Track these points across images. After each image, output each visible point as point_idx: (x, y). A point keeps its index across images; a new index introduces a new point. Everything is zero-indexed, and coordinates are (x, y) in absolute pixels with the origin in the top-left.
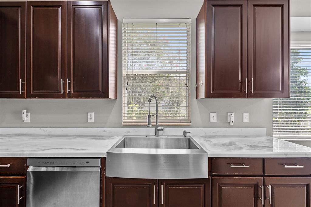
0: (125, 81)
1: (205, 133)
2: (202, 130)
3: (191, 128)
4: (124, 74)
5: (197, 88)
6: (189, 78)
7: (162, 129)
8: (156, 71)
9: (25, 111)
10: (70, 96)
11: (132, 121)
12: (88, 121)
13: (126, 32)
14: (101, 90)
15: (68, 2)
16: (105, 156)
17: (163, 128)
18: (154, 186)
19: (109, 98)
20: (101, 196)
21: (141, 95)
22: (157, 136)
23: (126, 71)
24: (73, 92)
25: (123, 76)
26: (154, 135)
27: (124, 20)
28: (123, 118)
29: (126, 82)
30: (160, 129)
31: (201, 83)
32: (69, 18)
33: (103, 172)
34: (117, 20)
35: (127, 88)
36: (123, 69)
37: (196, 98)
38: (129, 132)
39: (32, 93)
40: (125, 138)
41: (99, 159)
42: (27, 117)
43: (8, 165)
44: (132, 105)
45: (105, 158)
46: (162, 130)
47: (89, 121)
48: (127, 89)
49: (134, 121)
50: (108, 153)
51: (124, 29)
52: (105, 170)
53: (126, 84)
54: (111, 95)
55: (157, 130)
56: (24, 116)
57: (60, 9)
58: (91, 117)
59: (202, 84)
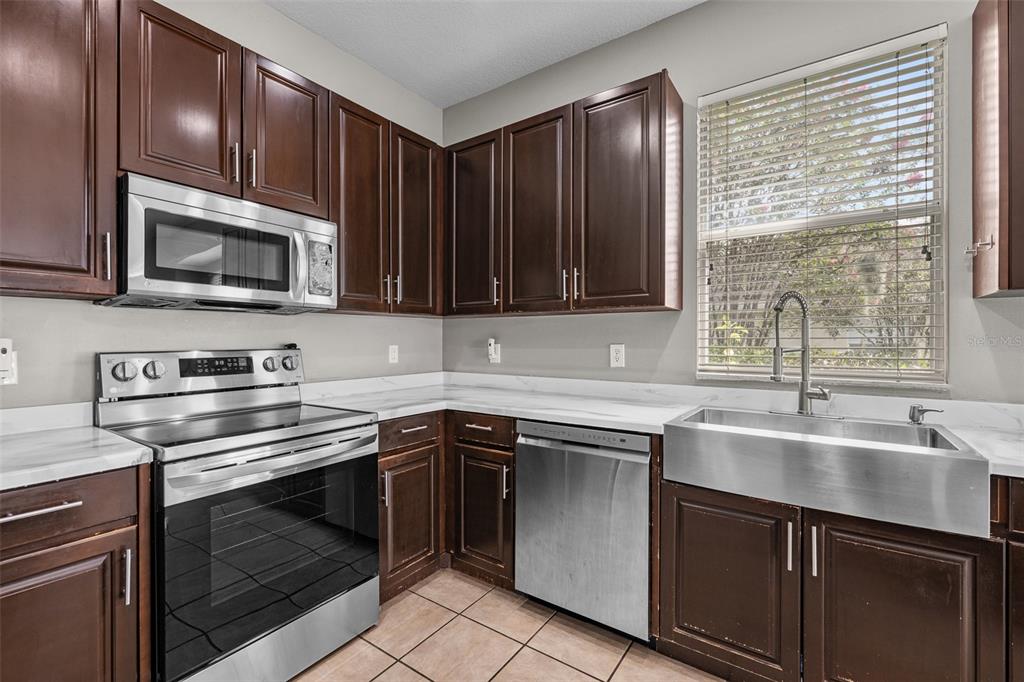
0: (704, 263)
1: (1019, 421)
2: (1005, 410)
3: (950, 399)
4: (701, 244)
5: (975, 259)
6: (939, 227)
7: (824, 394)
8: (805, 221)
9: (492, 341)
10: (580, 306)
11: (725, 368)
12: (612, 366)
13: (705, 129)
14: (645, 289)
15: (576, 106)
16: (662, 432)
17: (826, 391)
18: (790, 524)
19: (664, 304)
20: (651, 520)
21: (755, 306)
22: (805, 412)
23: (708, 233)
24: (586, 296)
25: (699, 247)
26: (797, 409)
27: (700, 99)
28: (699, 361)
29: (707, 264)
30: (816, 394)
31: (988, 241)
32: (576, 138)
33: (655, 467)
34: (682, 104)
35: (709, 280)
36: (699, 229)
37: (974, 297)
38: (715, 398)
39: (511, 302)
40: (703, 411)
41: (648, 438)
42: (495, 353)
43: (489, 429)
44: (724, 327)
45: (661, 436)
46: (824, 396)
47: (614, 364)
48: (709, 283)
49: (730, 368)
50: (666, 426)
51: (701, 121)
52: (661, 464)
53: (707, 270)
54: (670, 300)
55: (805, 397)
56: (491, 349)
57: (559, 124)
58: (618, 355)
59: (993, 244)
